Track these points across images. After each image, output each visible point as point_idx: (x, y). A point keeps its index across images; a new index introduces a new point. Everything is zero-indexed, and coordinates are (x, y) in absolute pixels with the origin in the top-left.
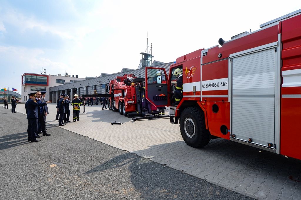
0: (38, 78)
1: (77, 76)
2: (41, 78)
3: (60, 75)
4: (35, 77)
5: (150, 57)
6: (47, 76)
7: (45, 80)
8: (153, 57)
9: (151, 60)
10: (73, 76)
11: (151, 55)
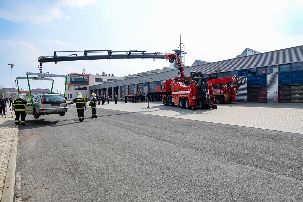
0: (80, 78)
1: (113, 75)
2: (83, 78)
3: (98, 74)
4: (77, 77)
5: (183, 53)
6: (88, 76)
7: (86, 79)
8: (186, 53)
9: (184, 57)
10: (110, 75)
11: (184, 52)
